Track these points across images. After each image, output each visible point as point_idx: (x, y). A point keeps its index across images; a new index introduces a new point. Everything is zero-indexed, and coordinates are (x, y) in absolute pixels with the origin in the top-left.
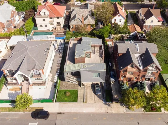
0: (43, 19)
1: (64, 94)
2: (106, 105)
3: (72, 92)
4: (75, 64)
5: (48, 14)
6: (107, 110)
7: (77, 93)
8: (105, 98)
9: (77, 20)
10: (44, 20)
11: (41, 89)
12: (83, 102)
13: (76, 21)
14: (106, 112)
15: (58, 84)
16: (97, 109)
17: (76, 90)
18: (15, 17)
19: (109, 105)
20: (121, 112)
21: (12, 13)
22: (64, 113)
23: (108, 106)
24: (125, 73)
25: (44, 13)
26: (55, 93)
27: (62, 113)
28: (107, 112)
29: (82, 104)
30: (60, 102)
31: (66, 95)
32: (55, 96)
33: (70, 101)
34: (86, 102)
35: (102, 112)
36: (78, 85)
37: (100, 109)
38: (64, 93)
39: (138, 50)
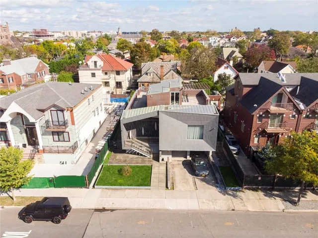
0: (92, 73)
1: (117, 172)
2: (227, 195)
3: (137, 169)
4: (148, 108)
5: (102, 66)
6: (231, 204)
7: (150, 171)
8: (221, 181)
9: (152, 74)
10: (93, 75)
11: (63, 163)
12: (165, 188)
13: (150, 75)
14: (228, 210)
15: (105, 158)
16: (203, 202)
17: (148, 167)
18: (44, 75)
19: (235, 196)
20: (273, 210)
21: (39, 64)
22: (112, 210)
23: (232, 197)
24: (263, 122)
25: (95, 62)
26: (96, 171)
27: (108, 210)
28: (233, 210)
29: (164, 191)
30: (104, 187)
31: (122, 175)
32: (94, 175)
33: (131, 185)
34: (173, 189)
35: (217, 208)
36: (152, 159)
37: (211, 203)
38: (116, 170)
39: (285, 80)
